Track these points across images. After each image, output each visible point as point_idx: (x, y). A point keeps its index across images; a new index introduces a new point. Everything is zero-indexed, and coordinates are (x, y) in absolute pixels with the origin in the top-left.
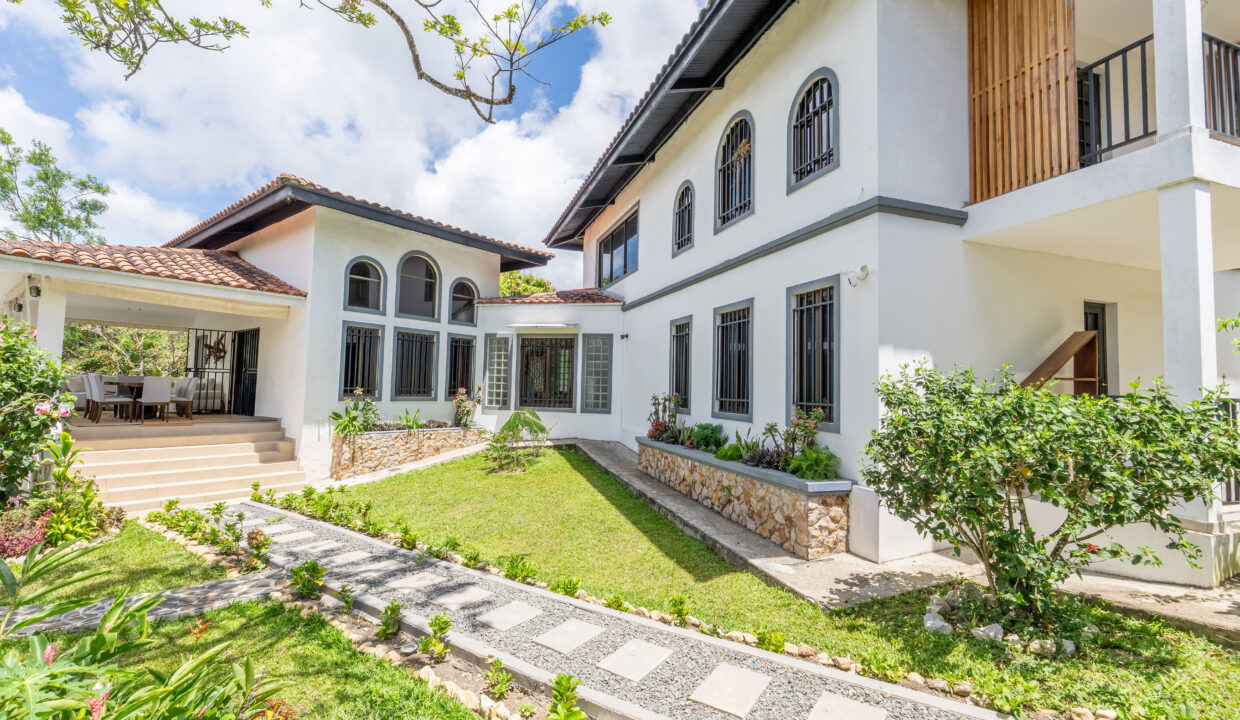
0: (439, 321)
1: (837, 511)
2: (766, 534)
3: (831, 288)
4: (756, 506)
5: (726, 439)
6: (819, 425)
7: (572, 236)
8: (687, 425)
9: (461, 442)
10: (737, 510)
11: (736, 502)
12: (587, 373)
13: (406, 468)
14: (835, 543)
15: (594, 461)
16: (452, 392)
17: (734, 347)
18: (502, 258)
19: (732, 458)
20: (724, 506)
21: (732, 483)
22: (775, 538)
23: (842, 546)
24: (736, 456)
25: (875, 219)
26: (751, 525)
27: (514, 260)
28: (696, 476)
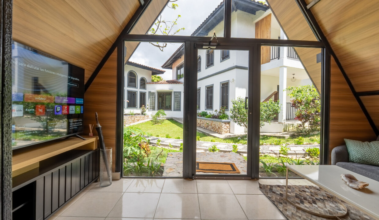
0: (137, 88)
1: (228, 125)
2: (215, 131)
3: (228, 83)
4: (213, 126)
5: (208, 114)
6: (225, 110)
7: (169, 65)
8: (199, 112)
9: (143, 119)
10: (210, 127)
11: (209, 126)
12: (175, 101)
13: (132, 124)
14: (227, 131)
15: (178, 122)
16: (141, 106)
17: (210, 95)
18: (152, 72)
19: (209, 117)
20: (207, 127)
21: (209, 122)
22: (217, 131)
23: (228, 132)
24: (210, 117)
25: (235, 70)
26: (212, 130)
27: (155, 72)
28: (201, 122)
